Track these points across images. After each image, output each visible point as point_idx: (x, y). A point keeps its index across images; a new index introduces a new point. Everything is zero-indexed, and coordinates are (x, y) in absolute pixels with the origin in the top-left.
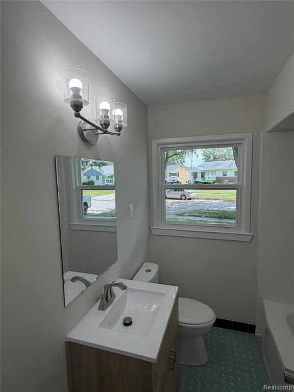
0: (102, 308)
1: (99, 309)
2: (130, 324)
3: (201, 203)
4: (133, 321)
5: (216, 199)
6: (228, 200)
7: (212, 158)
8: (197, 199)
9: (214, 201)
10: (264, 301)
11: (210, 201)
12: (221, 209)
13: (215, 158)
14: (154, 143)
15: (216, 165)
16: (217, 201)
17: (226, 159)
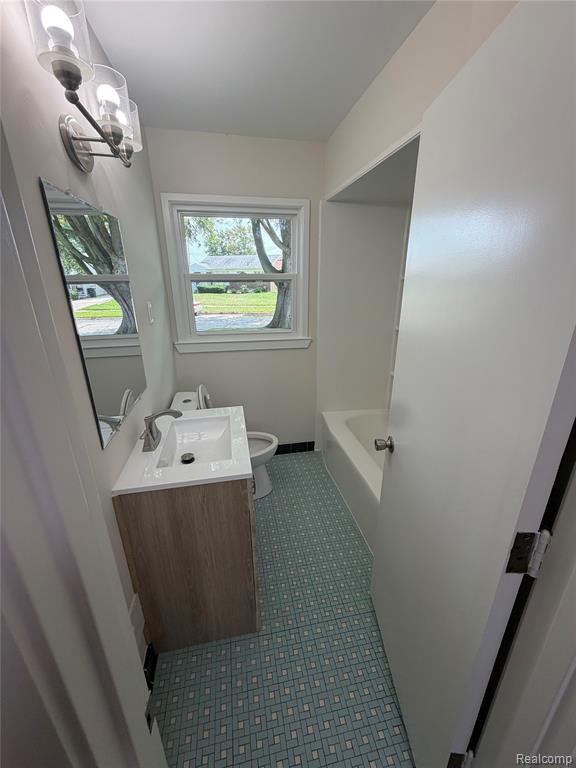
0: (149, 447)
1: (144, 451)
2: (191, 461)
3: (212, 319)
4: (195, 456)
5: (233, 313)
6: (249, 314)
7: (219, 250)
8: (206, 313)
9: (231, 316)
10: (324, 413)
11: (226, 317)
12: (243, 327)
13: (224, 252)
14: (166, 198)
15: (228, 262)
16: (235, 316)
17: (241, 254)
